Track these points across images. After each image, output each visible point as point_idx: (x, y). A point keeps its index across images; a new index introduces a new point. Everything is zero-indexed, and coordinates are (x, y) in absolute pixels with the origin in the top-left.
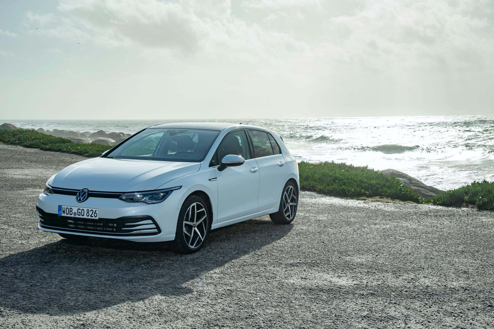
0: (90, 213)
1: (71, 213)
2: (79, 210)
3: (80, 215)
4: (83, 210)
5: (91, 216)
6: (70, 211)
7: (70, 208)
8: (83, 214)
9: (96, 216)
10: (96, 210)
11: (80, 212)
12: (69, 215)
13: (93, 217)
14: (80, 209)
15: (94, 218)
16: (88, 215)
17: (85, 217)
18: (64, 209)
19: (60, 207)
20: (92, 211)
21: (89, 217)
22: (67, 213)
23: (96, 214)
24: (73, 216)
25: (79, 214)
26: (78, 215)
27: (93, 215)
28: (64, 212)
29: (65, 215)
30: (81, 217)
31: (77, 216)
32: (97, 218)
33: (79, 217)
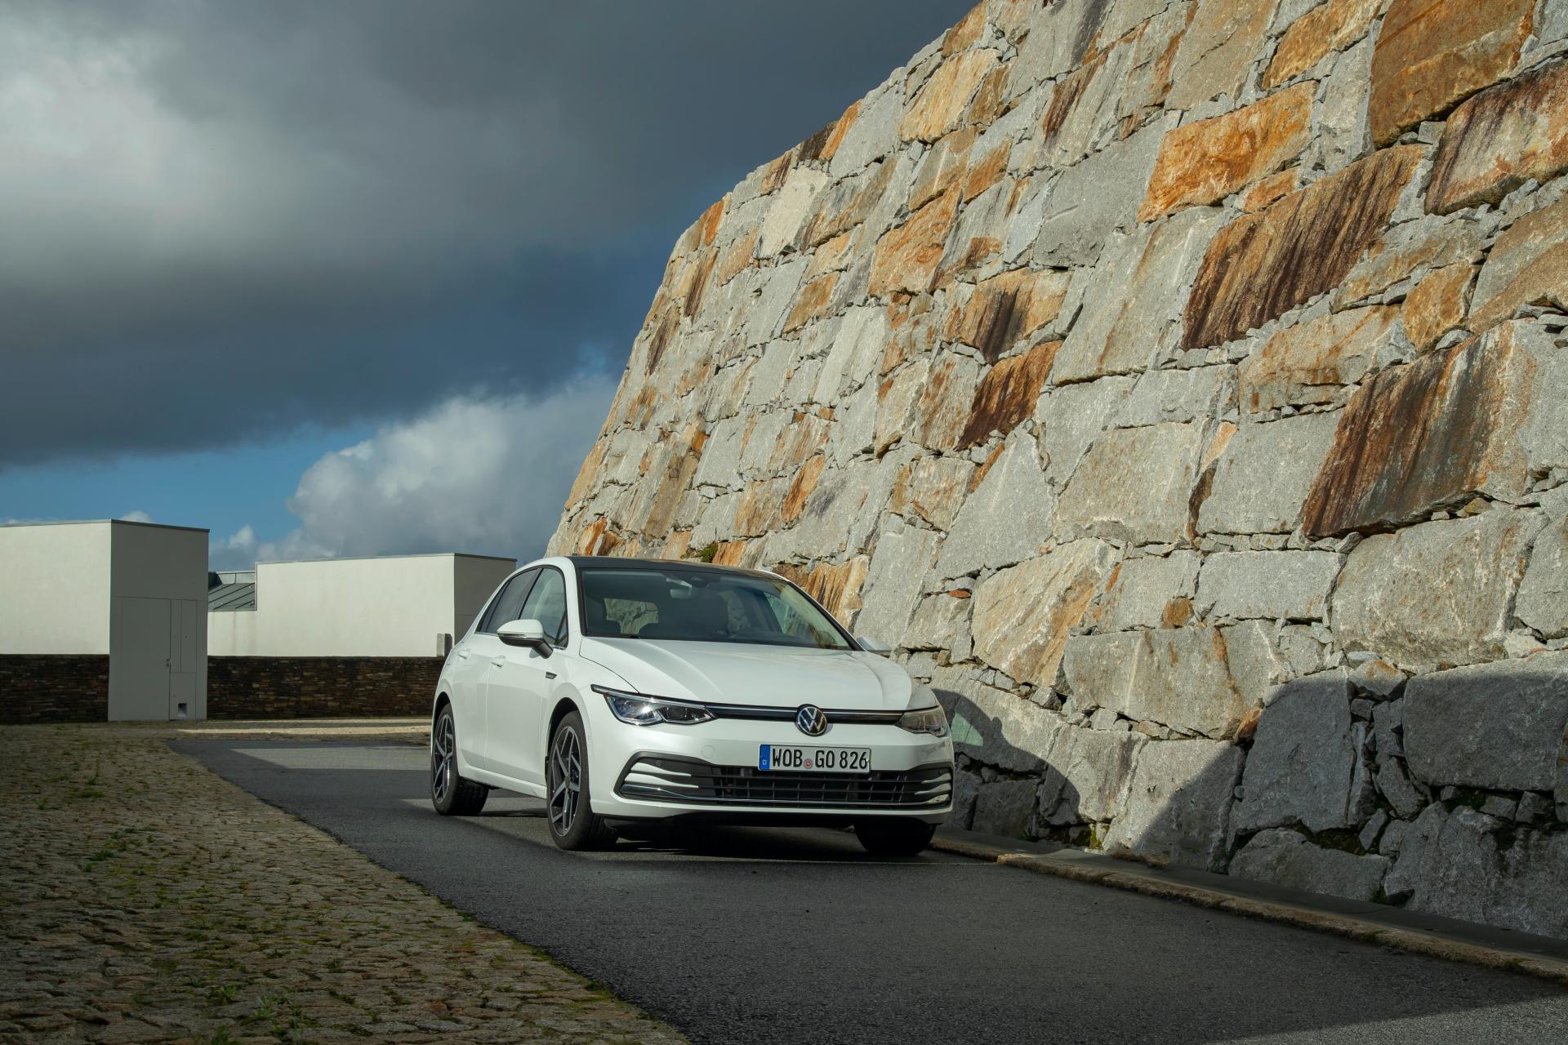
0: (850, 760)
1: (798, 762)
2: (820, 754)
3: (823, 765)
4: (831, 755)
5: (852, 767)
6: (795, 758)
7: (796, 751)
8: (830, 764)
9: (863, 765)
10: (864, 753)
11: (822, 760)
12: (792, 768)
13: (856, 768)
14: (823, 752)
15: (859, 770)
16: (844, 763)
17: (837, 769)
18: (777, 754)
19: (765, 749)
20: (854, 755)
21: (848, 770)
22: (787, 762)
23: (863, 762)
24: (802, 768)
25: (820, 763)
26: (818, 766)
27: (857, 764)
28: (776, 760)
29: (782, 768)
30: (825, 769)
31: (814, 769)
32: (867, 770)
33: (821, 769)
